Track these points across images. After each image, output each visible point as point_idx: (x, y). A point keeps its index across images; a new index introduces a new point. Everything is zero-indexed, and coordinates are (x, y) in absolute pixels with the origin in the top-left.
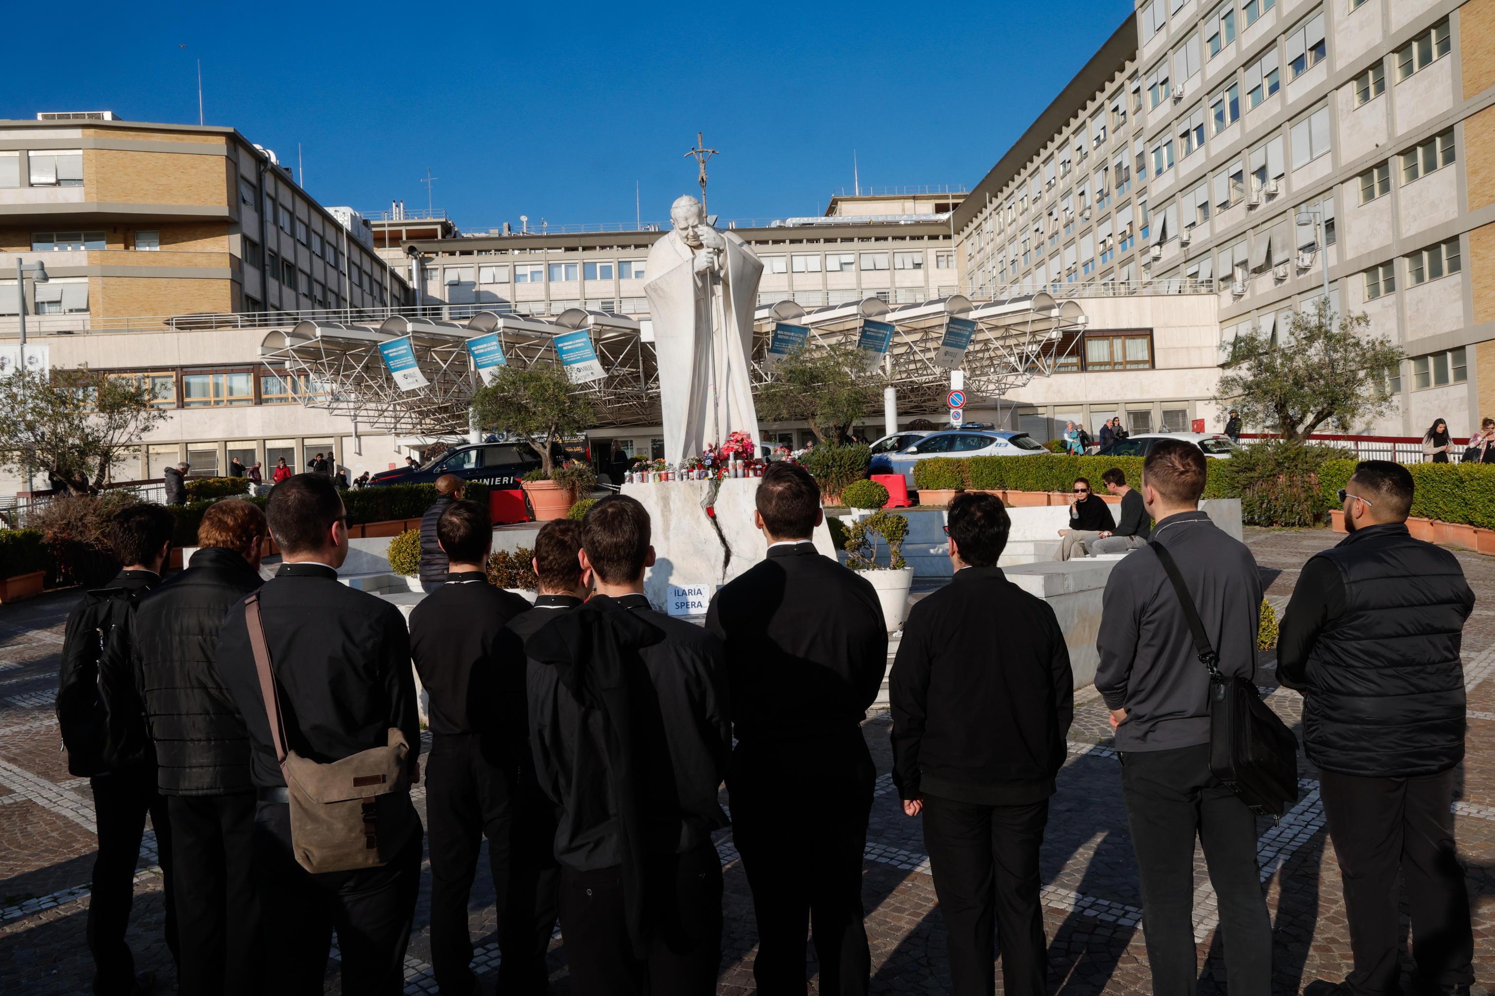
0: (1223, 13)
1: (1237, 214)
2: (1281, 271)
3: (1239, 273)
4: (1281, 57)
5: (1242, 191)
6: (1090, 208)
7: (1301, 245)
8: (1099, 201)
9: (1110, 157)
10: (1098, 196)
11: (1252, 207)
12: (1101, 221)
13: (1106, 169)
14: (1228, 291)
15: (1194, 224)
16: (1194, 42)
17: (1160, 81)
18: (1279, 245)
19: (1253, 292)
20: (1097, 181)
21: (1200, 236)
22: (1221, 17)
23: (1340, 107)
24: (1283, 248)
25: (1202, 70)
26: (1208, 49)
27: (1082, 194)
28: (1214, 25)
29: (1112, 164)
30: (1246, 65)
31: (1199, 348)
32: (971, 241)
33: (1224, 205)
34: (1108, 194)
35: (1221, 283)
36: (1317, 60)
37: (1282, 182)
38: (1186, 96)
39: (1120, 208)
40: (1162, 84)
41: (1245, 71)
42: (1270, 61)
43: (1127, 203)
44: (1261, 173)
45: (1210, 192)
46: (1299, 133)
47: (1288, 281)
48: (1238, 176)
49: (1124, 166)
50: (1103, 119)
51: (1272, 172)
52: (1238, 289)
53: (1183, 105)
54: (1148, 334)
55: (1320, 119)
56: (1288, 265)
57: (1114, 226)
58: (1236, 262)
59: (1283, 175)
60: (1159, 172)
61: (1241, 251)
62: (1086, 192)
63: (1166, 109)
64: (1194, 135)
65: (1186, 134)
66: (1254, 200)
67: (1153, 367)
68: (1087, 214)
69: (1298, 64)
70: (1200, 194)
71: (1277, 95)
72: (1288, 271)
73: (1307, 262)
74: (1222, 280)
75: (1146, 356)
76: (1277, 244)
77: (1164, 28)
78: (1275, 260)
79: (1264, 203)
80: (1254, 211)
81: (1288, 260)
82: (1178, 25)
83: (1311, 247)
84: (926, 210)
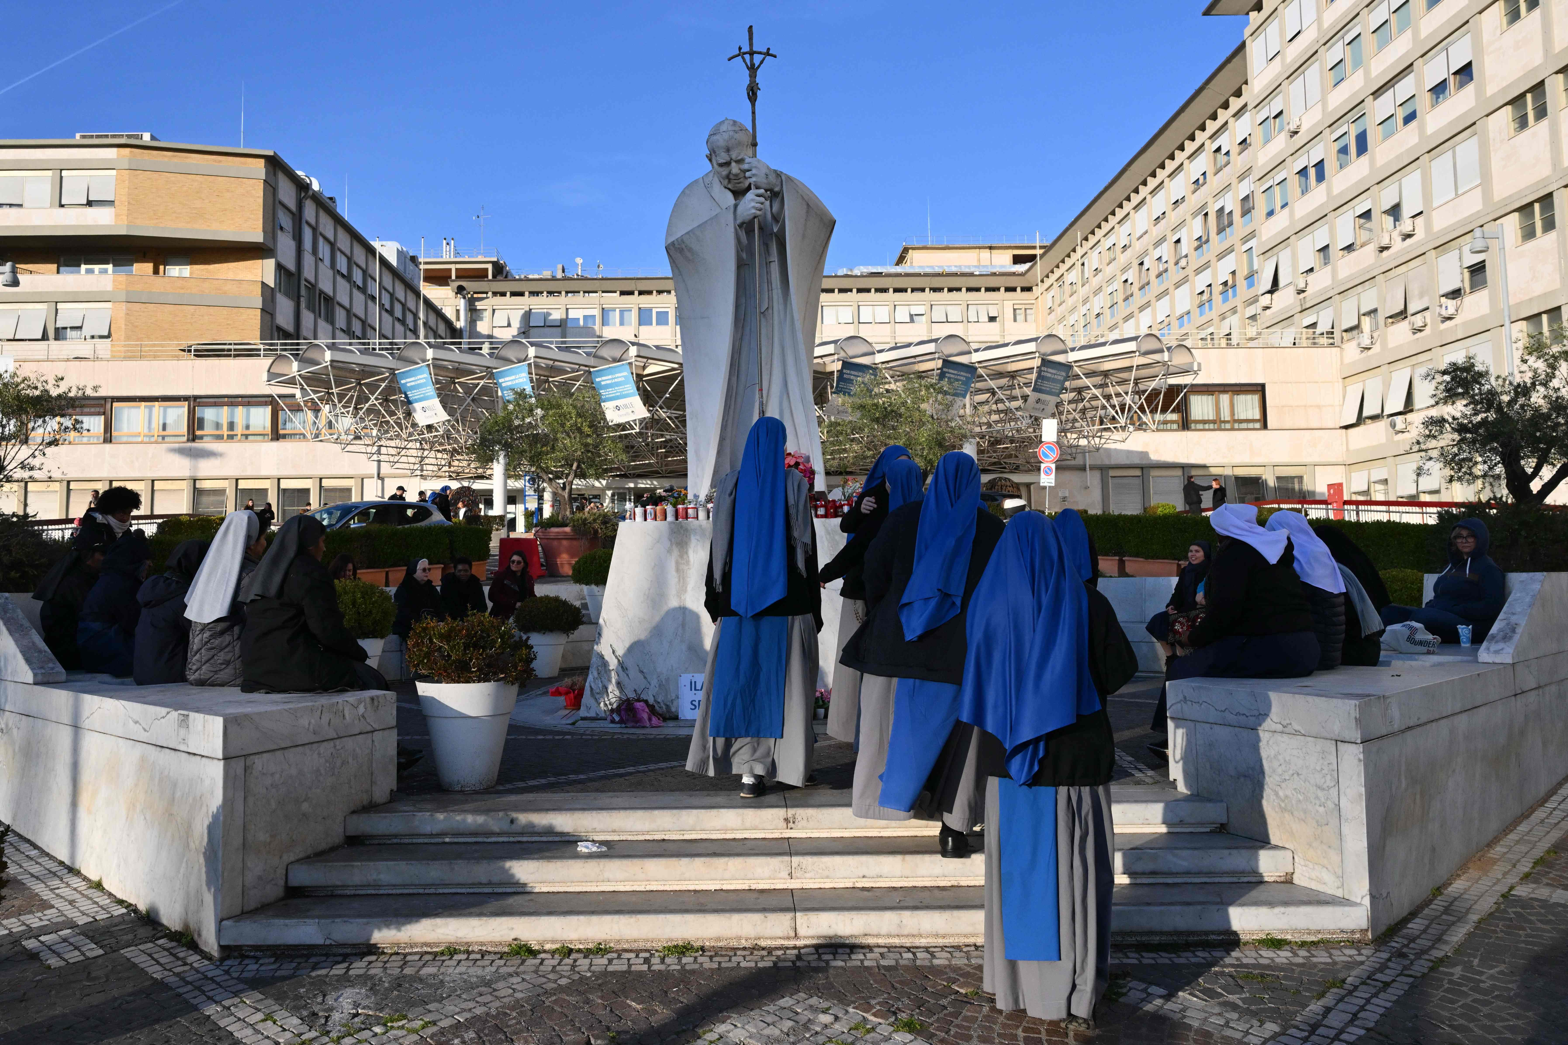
0: (1348, 38)
1: (1366, 257)
2: (1418, 321)
3: (1366, 322)
4: (1419, 83)
5: (1370, 230)
6: (1186, 256)
7: (1442, 293)
8: (1197, 249)
9: (1210, 200)
10: (1196, 244)
11: (1383, 249)
12: (1198, 271)
13: (1206, 214)
14: (1354, 344)
15: (1311, 270)
16: (1313, 72)
17: (1273, 115)
18: (1416, 292)
19: (1384, 345)
20: (1196, 227)
21: (1320, 282)
22: (1347, 42)
23: (1491, 135)
24: (1421, 296)
25: (1324, 101)
26: (1331, 77)
27: (1178, 241)
28: (1336, 52)
29: (1212, 209)
30: (1377, 93)
31: (1319, 407)
32: (1052, 293)
33: (1349, 248)
34: (1207, 241)
35: (1344, 334)
36: (1462, 85)
37: (1419, 220)
38: (1303, 130)
39: (1221, 256)
40: (1275, 117)
41: (1375, 99)
42: (1405, 88)
43: (1230, 250)
44: (1395, 211)
45: (1332, 233)
46: (1441, 164)
47: (1428, 331)
48: (1366, 215)
49: (1227, 211)
50: (1203, 162)
51: (1407, 211)
52: (1366, 342)
53: (1299, 140)
54: (1260, 389)
55: (1467, 148)
56: (1427, 314)
57: (1215, 275)
58: (1362, 312)
59: (1421, 213)
60: (1271, 213)
61: (1368, 299)
62: (1182, 240)
63: (1280, 144)
64: (1312, 172)
65: (1303, 172)
66: (1385, 242)
67: (1265, 426)
68: (1183, 262)
69: (1439, 89)
70: (1320, 235)
71: (1413, 124)
72: (1428, 321)
73: (1451, 311)
74: (1346, 331)
75: (1257, 415)
76: (1414, 291)
77: (1278, 58)
78: (1411, 309)
79: (1398, 245)
80: (1385, 253)
81: (1427, 308)
82: (1295, 52)
83: (1456, 294)
84: (1002, 261)
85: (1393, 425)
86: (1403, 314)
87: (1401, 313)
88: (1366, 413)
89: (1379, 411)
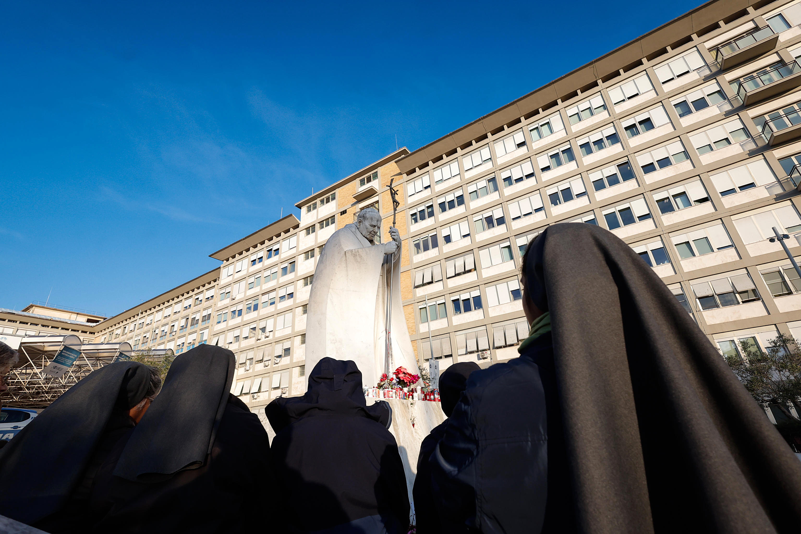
0: (256, 277)
1: (252, 341)
2: (267, 363)
3: (248, 362)
4: (277, 294)
5: (255, 334)
6: (176, 331)
7: (275, 356)
8: (180, 330)
9: (190, 314)
10: (180, 328)
12: (179, 338)
13: (188, 318)
14: (243, 369)
15: (231, 343)
16: (243, 283)
17: (226, 292)
18: (267, 354)
19: (254, 369)
20: (183, 322)
22: (256, 278)
23: (296, 313)
24: (268, 356)
25: (245, 292)
26: (249, 286)
27: (173, 326)
28: (252, 280)
29: (191, 317)
30: (263, 294)
32: (105, 336)
33: (246, 338)
34: (186, 327)
35: (240, 365)
36: (289, 298)
37: (271, 333)
38: (236, 299)
39: (190, 334)
40: (227, 293)
41: (262, 296)
42: (272, 295)
43: (195, 332)
44: (263, 329)
45: (241, 332)
46: (280, 319)
47: (269, 367)
48: (254, 329)
49: (196, 319)
50: (190, 301)
51: (268, 330)
52: (248, 368)
53: (234, 302)
55: (289, 316)
56: (270, 362)
57: (186, 340)
58: (247, 358)
59: (272, 331)
60: (219, 322)
61: (250, 355)
62: (175, 326)
63: (227, 301)
64: (237, 312)
65: (234, 312)
66: (259, 338)
68: (174, 333)
69: (282, 298)
70: (237, 332)
71: (273, 305)
72: (270, 364)
73: (278, 361)
74: (240, 364)
76: (266, 353)
77: (232, 276)
78: (265, 359)
79: (263, 339)
80: (259, 341)
81: (270, 360)
82: (237, 276)
83: (280, 356)
84: (82, 320)
85: (253, 397)
86: (261, 361)
87: (261, 360)
88: (243, 392)
89: (249, 392)
